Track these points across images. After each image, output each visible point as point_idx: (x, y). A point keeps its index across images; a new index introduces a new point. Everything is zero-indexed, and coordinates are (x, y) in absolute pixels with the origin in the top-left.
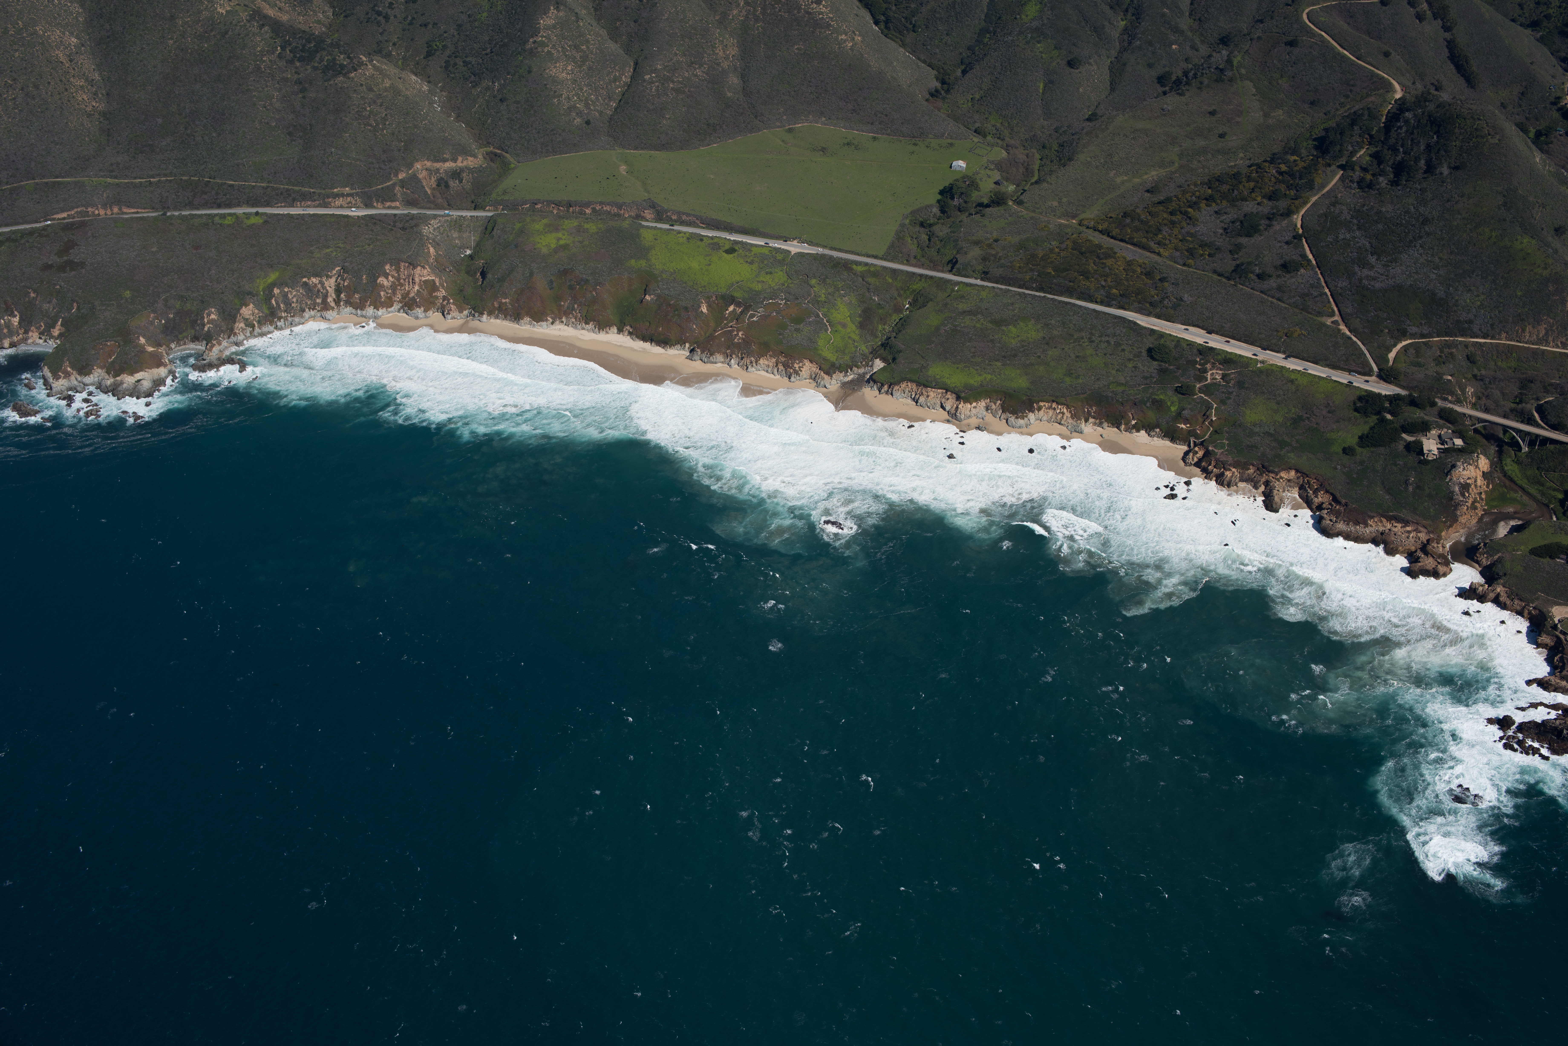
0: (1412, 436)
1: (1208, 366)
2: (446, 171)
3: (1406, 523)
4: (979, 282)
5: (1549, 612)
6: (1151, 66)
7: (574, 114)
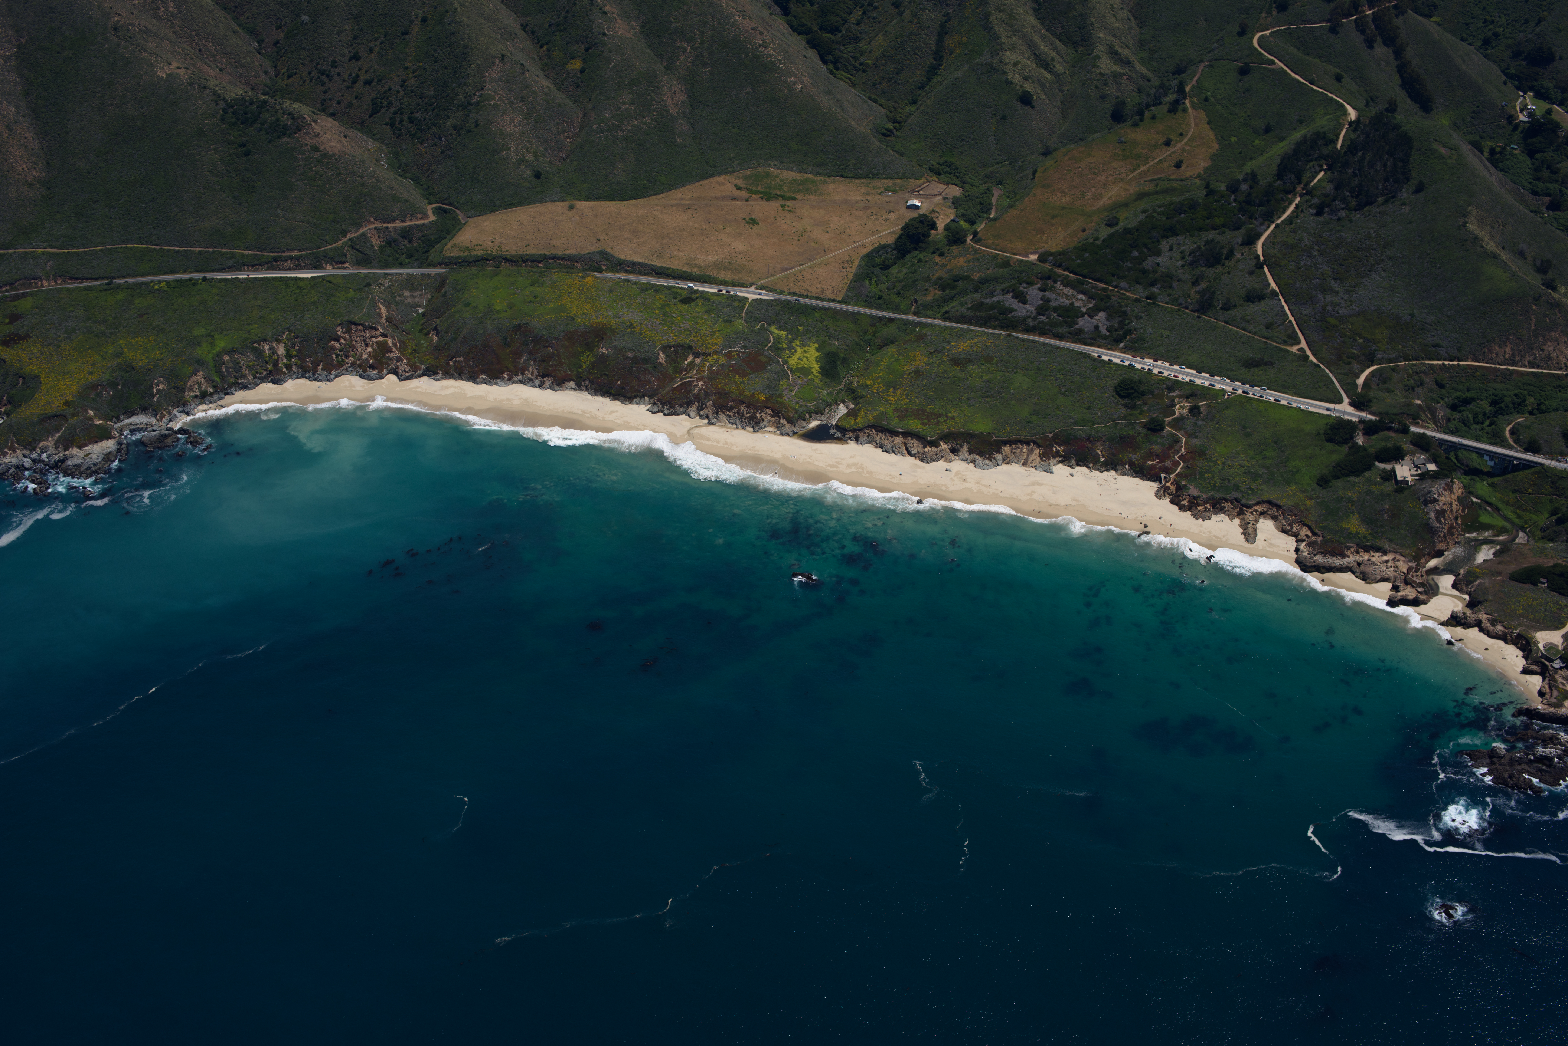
0: (1385, 464)
1: (1176, 400)
2: (395, 231)
3: (1384, 552)
4: (939, 322)
5: (1534, 637)
6: (1103, 97)
7: (523, 167)
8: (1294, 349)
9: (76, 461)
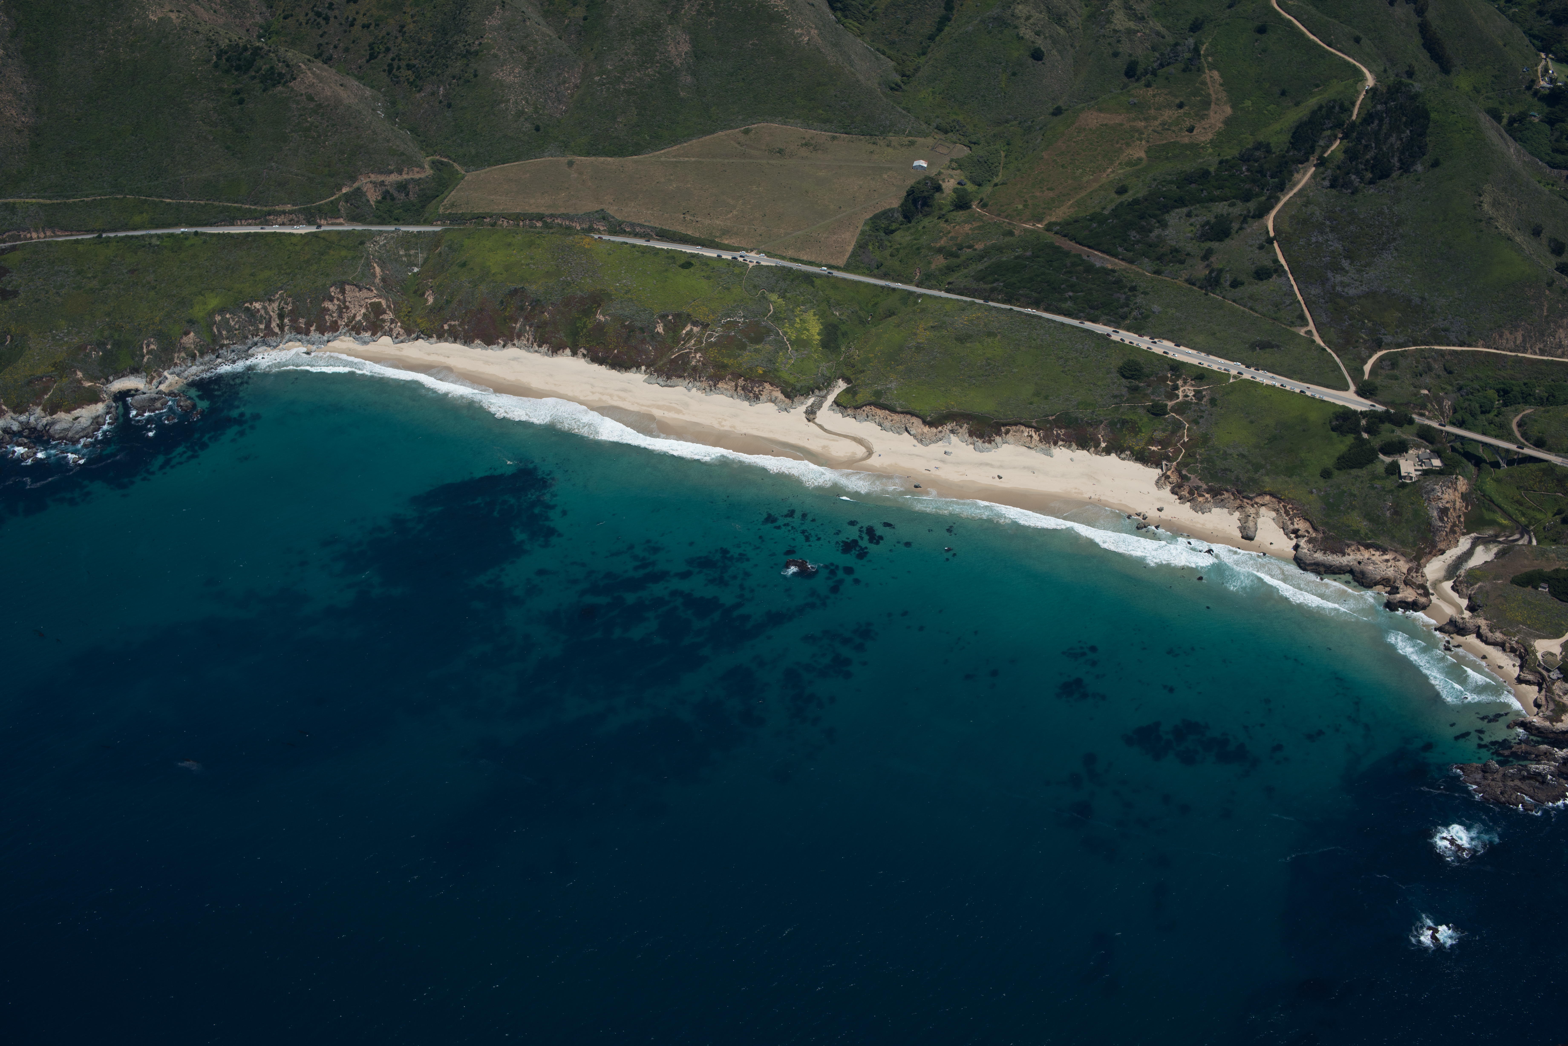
0: (1389, 457)
1: (1180, 382)
2: (391, 185)
3: (1384, 551)
4: (943, 294)
5: (1531, 646)
6: (1116, 55)
7: (522, 119)
8: (1302, 332)
9: (65, 425)
